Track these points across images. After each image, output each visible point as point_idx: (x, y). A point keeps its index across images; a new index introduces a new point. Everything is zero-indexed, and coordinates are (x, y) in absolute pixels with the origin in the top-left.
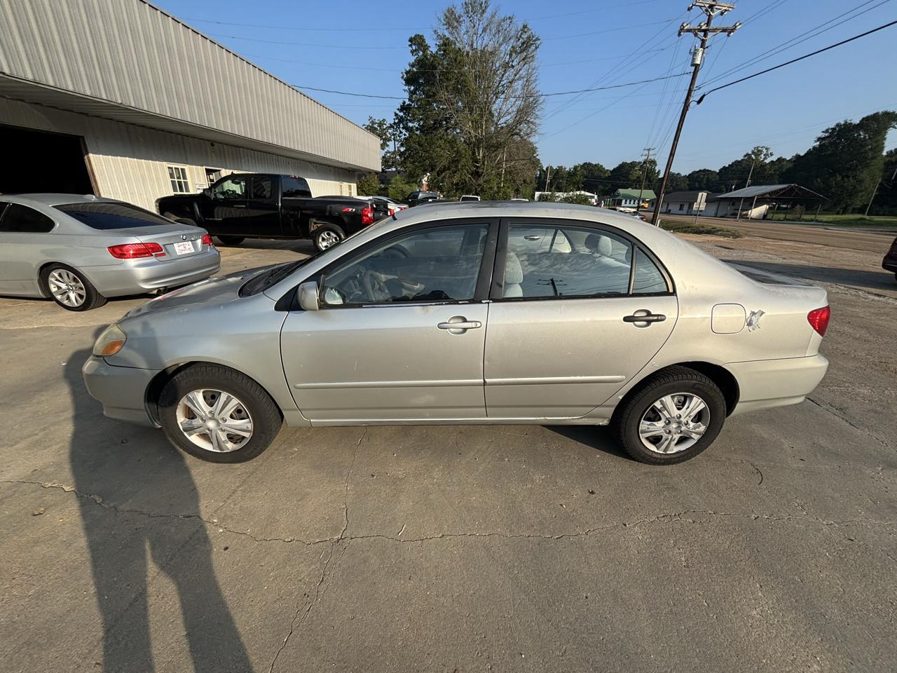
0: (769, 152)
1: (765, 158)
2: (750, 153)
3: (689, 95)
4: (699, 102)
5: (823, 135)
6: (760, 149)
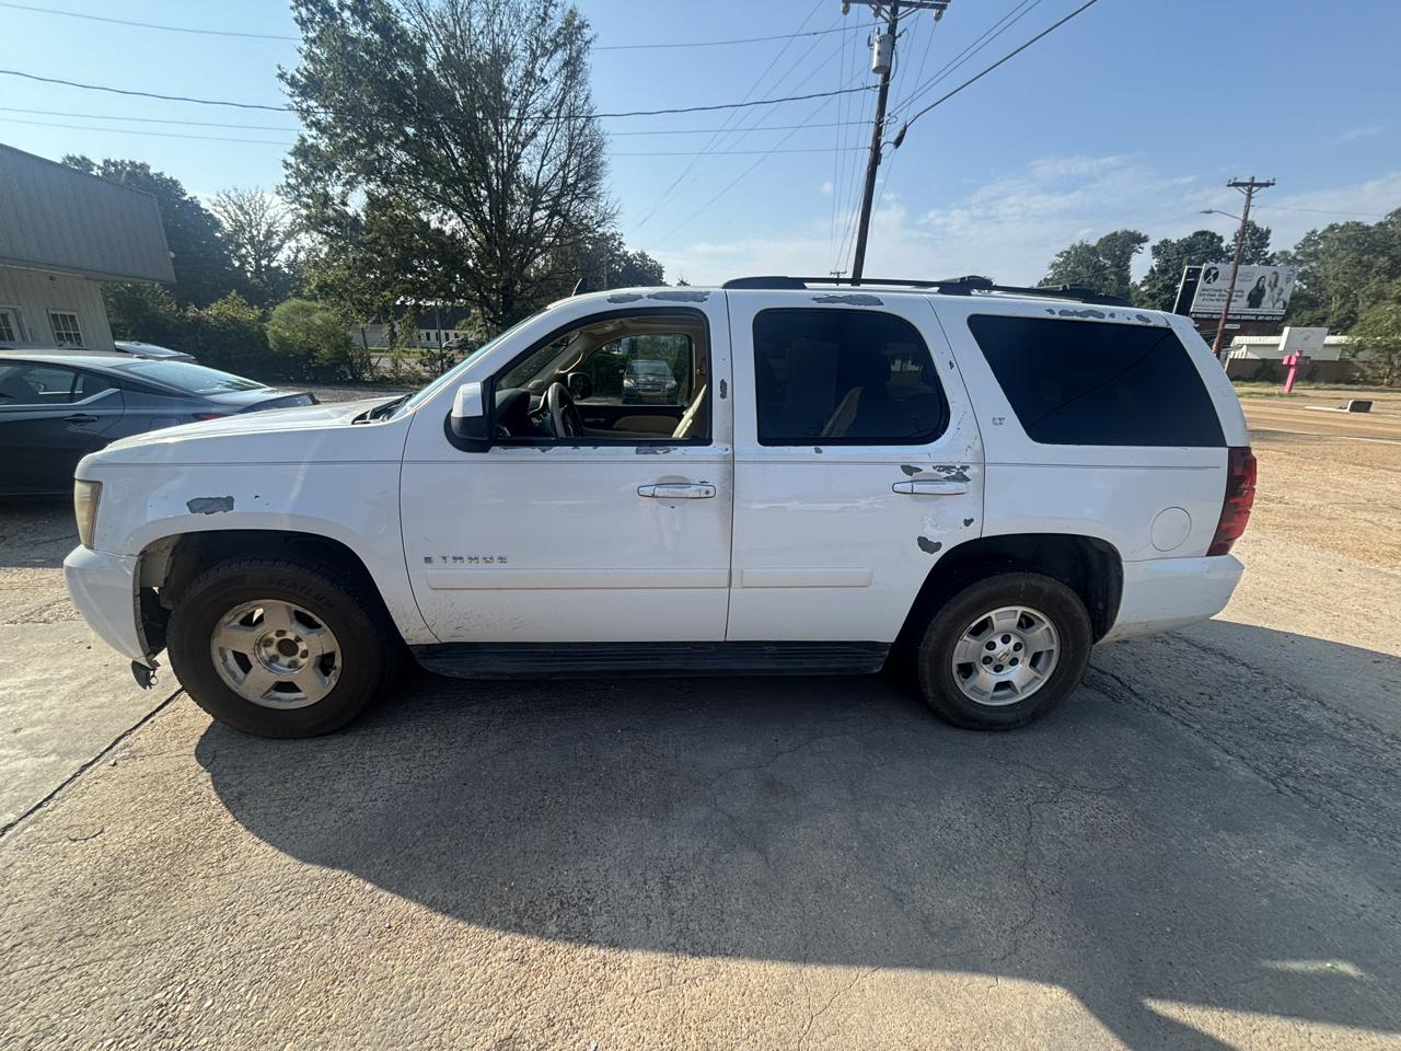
3: (878, 132)
4: (898, 142)
5: (1058, 260)
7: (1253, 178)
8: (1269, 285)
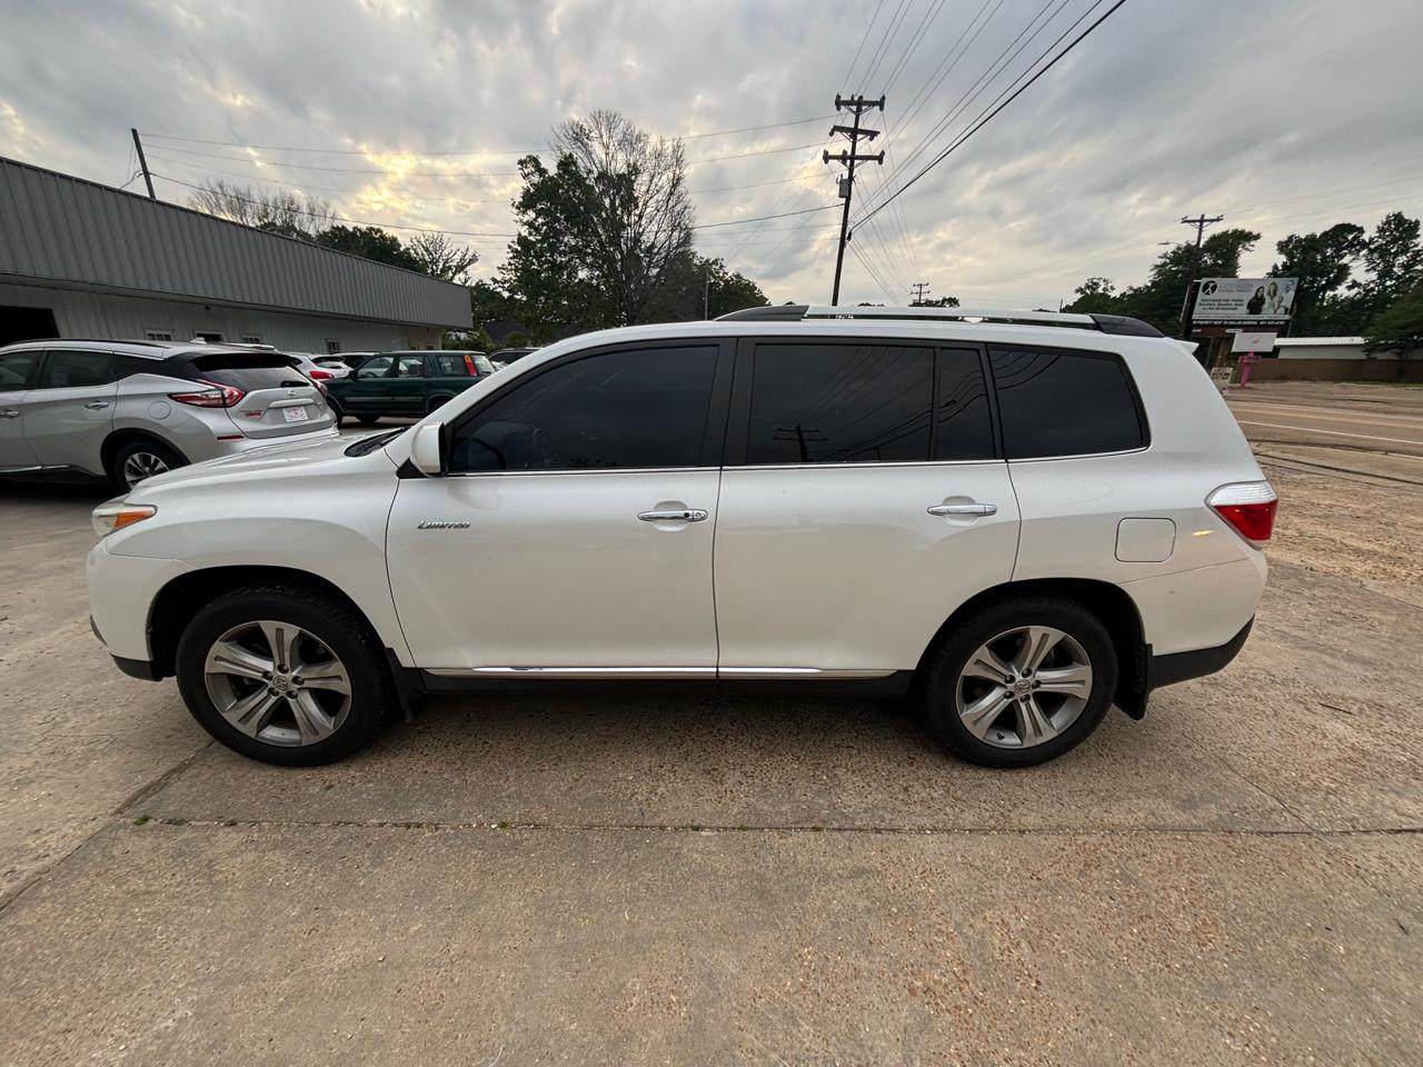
0: (1110, 285)
5: (1159, 262)
6: (1095, 281)
7: (1203, 216)
8: (1269, 294)
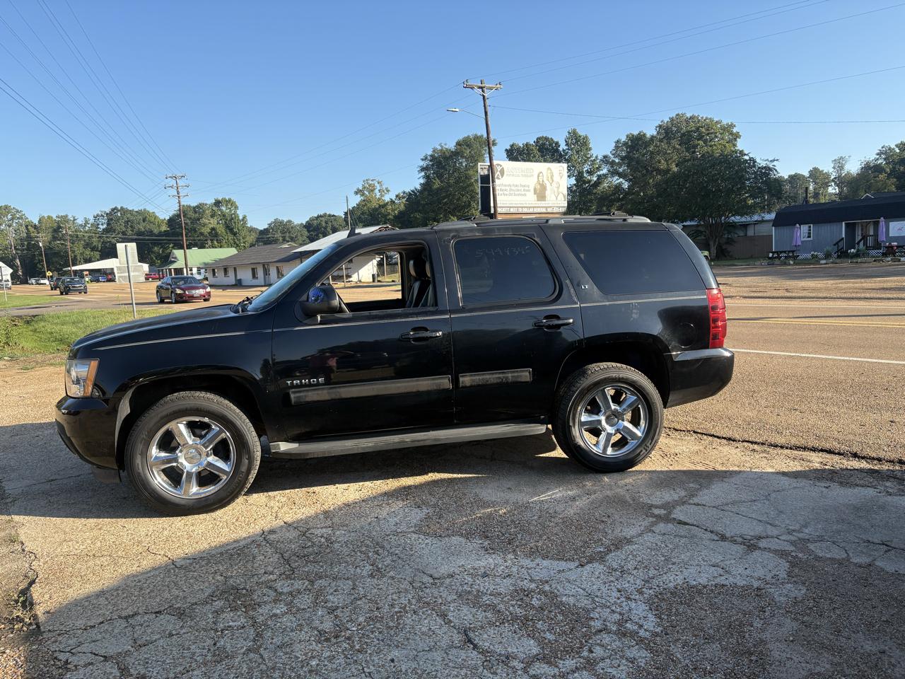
0: (384, 187)
1: (382, 196)
2: (361, 189)
5: (424, 164)
6: (371, 182)
8: (548, 180)
